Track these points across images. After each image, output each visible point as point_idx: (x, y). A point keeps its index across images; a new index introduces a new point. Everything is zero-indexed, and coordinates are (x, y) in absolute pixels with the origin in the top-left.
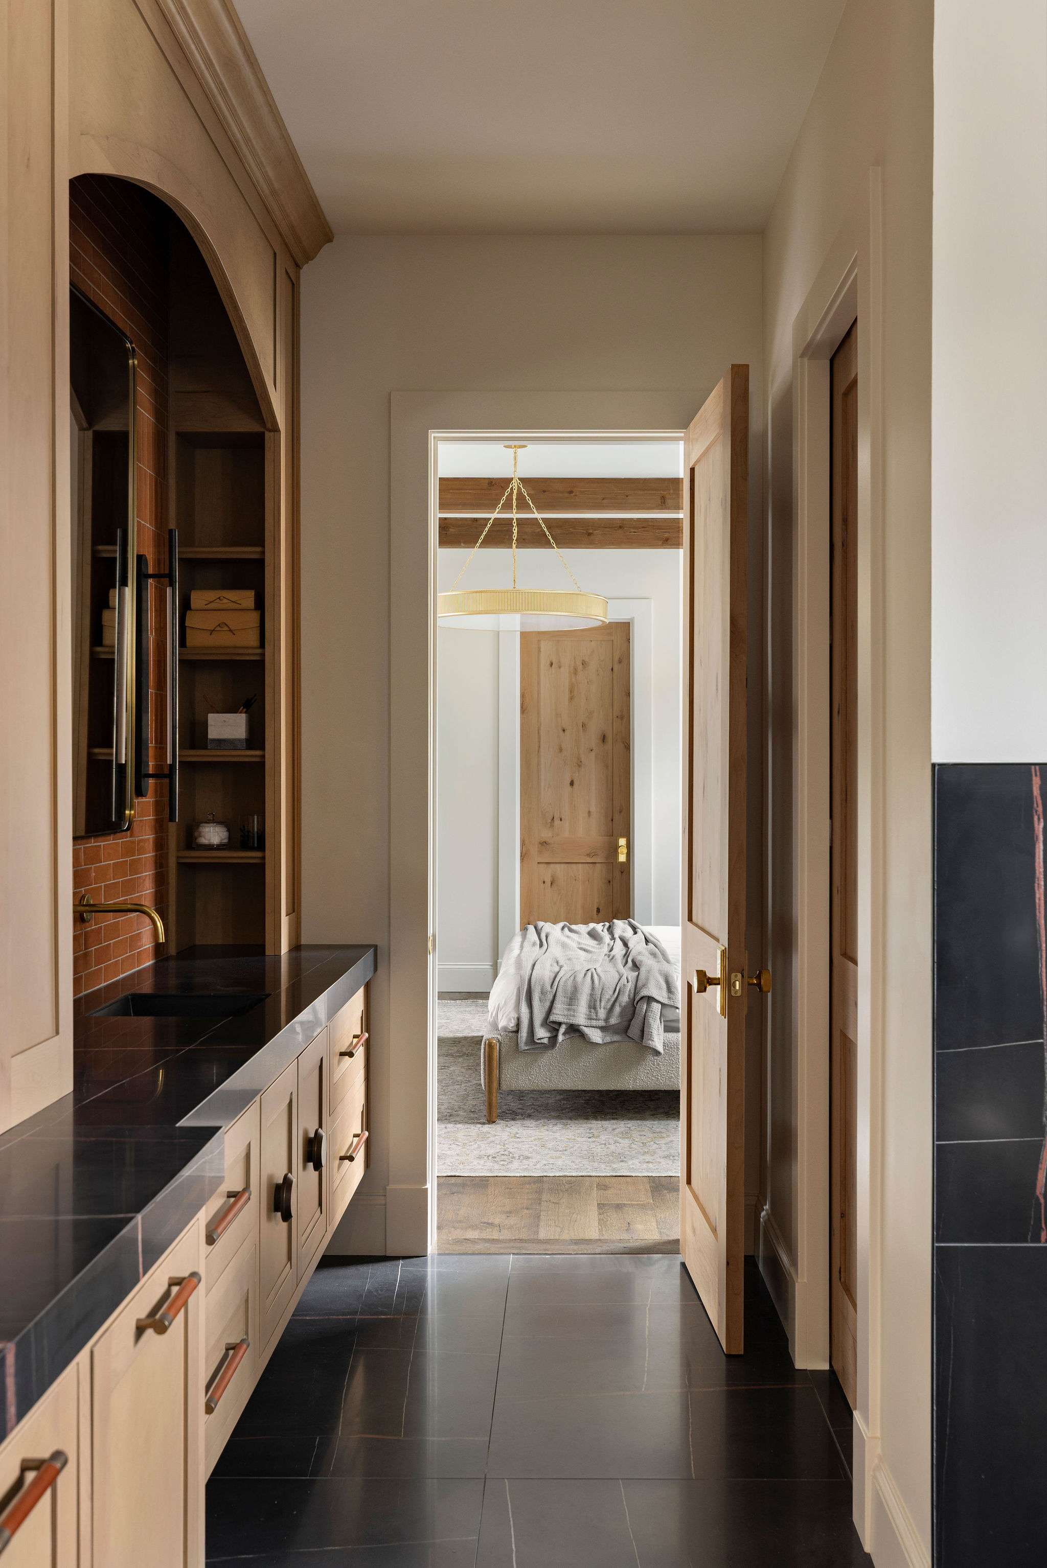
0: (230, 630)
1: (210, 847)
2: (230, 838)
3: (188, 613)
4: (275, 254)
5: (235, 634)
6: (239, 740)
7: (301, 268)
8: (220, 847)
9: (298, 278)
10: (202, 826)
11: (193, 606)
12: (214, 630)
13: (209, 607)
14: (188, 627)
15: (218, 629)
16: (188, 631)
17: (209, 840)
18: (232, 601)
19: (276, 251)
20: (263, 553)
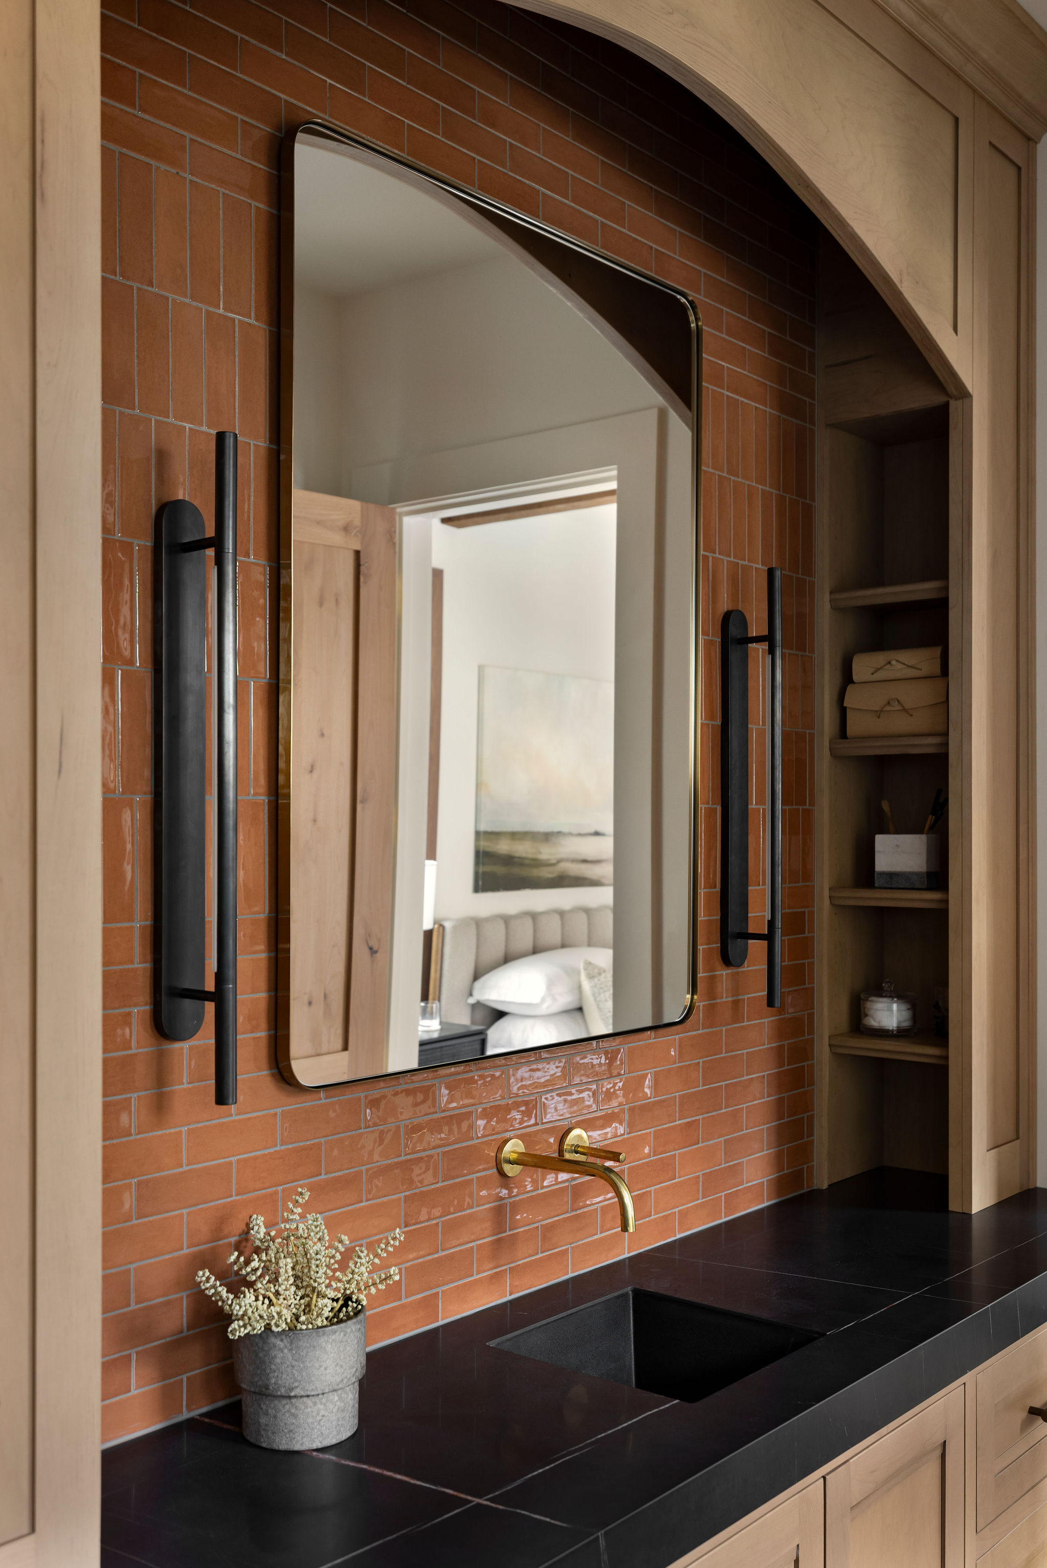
0: (904, 710)
1: (882, 1034)
2: (914, 1018)
3: (850, 688)
4: (957, 120)
5: (912, 715)
6: (917, 874)
7: (1036, 143)
8: (900, 1034)
9: (1031, 159)
10: (872, 1001)
11: (855, 678)
12: (881, 711)
13: (877, 676)
14: (849, 708)
15: (888, 708)
16: (850, 716)
17: (879, 1022)
18: (908, 666)
19: (956, 114)
20: (946, 589)
